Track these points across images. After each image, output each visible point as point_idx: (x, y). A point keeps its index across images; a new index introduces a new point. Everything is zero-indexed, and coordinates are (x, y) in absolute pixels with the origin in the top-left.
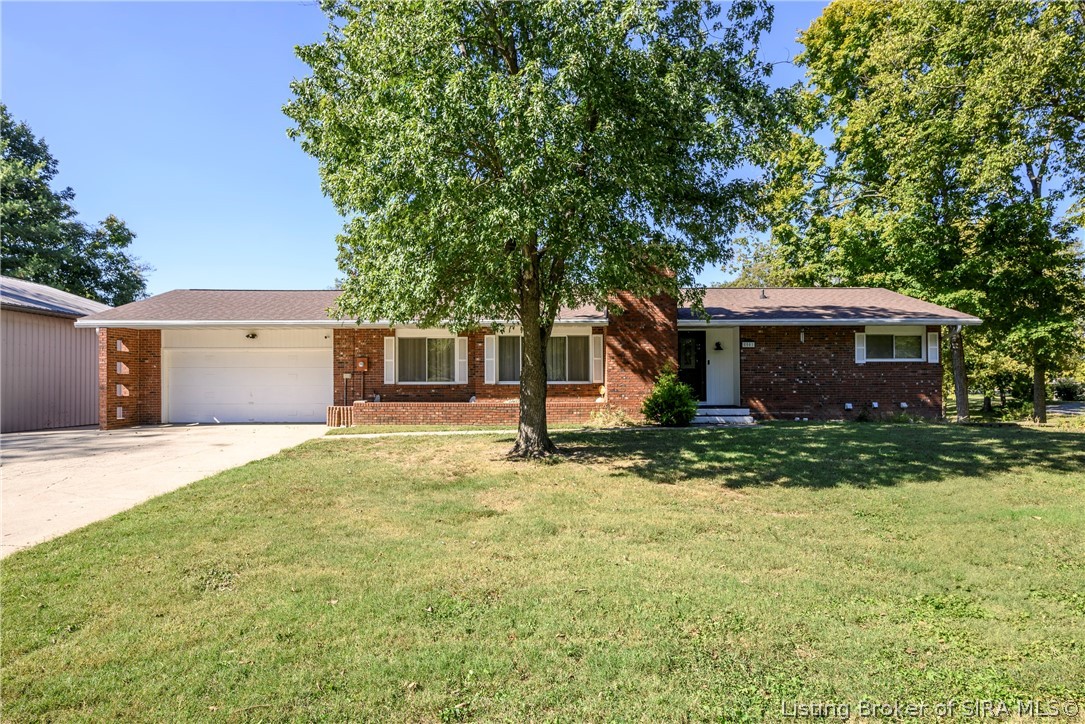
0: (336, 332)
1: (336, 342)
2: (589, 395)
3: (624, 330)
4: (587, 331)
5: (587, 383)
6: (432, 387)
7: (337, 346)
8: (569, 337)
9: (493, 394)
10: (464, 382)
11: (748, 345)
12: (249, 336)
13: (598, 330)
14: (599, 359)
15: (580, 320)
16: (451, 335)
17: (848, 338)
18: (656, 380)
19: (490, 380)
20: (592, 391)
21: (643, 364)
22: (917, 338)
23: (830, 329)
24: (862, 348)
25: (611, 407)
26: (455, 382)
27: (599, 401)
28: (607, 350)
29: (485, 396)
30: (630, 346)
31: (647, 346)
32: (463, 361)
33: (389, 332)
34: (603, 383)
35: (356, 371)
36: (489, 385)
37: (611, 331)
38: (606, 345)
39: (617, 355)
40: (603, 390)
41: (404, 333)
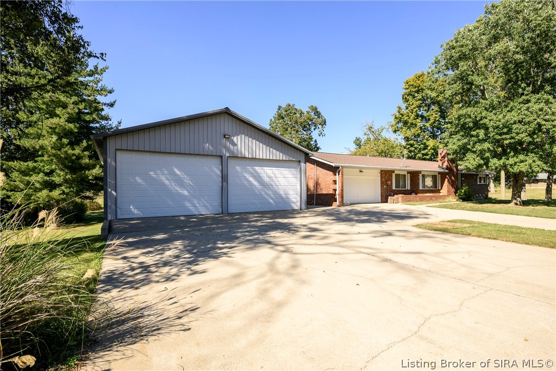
0: (381, 171)
1: (381, 174)
2: (439, 193)
3: (450, 174)
4: (437, 174)
5: (436, 189)
6: (403, 190)
9: (422, 192)
10: (409, 189)
11: (463, 179)
12: (361, 171)
13: (439, 173)
14: (440, 182)
15: (442, 170)
16: (405, 173)
17: (477, 177)
18: (455, 188)
19: (421, 188)
20: (438, 191)
21: (452, 184)
22: (484, 178)
23: (474, 174)
24: (478, 180)
25: (448, 196)
26: (406, 189)
27: (441, 194)
28: (446, 180)
29: (419, 193)
30: (451, 179)
31: (453, 178)
32: (409, 182)
33: (393, 172)
34: (441, 189)
35: (387, 185)
36: (421, 190)
37: (447, 174)
38: (446, 178)
39: (448, 181)
40: (441, 191)
41: (396, 172)
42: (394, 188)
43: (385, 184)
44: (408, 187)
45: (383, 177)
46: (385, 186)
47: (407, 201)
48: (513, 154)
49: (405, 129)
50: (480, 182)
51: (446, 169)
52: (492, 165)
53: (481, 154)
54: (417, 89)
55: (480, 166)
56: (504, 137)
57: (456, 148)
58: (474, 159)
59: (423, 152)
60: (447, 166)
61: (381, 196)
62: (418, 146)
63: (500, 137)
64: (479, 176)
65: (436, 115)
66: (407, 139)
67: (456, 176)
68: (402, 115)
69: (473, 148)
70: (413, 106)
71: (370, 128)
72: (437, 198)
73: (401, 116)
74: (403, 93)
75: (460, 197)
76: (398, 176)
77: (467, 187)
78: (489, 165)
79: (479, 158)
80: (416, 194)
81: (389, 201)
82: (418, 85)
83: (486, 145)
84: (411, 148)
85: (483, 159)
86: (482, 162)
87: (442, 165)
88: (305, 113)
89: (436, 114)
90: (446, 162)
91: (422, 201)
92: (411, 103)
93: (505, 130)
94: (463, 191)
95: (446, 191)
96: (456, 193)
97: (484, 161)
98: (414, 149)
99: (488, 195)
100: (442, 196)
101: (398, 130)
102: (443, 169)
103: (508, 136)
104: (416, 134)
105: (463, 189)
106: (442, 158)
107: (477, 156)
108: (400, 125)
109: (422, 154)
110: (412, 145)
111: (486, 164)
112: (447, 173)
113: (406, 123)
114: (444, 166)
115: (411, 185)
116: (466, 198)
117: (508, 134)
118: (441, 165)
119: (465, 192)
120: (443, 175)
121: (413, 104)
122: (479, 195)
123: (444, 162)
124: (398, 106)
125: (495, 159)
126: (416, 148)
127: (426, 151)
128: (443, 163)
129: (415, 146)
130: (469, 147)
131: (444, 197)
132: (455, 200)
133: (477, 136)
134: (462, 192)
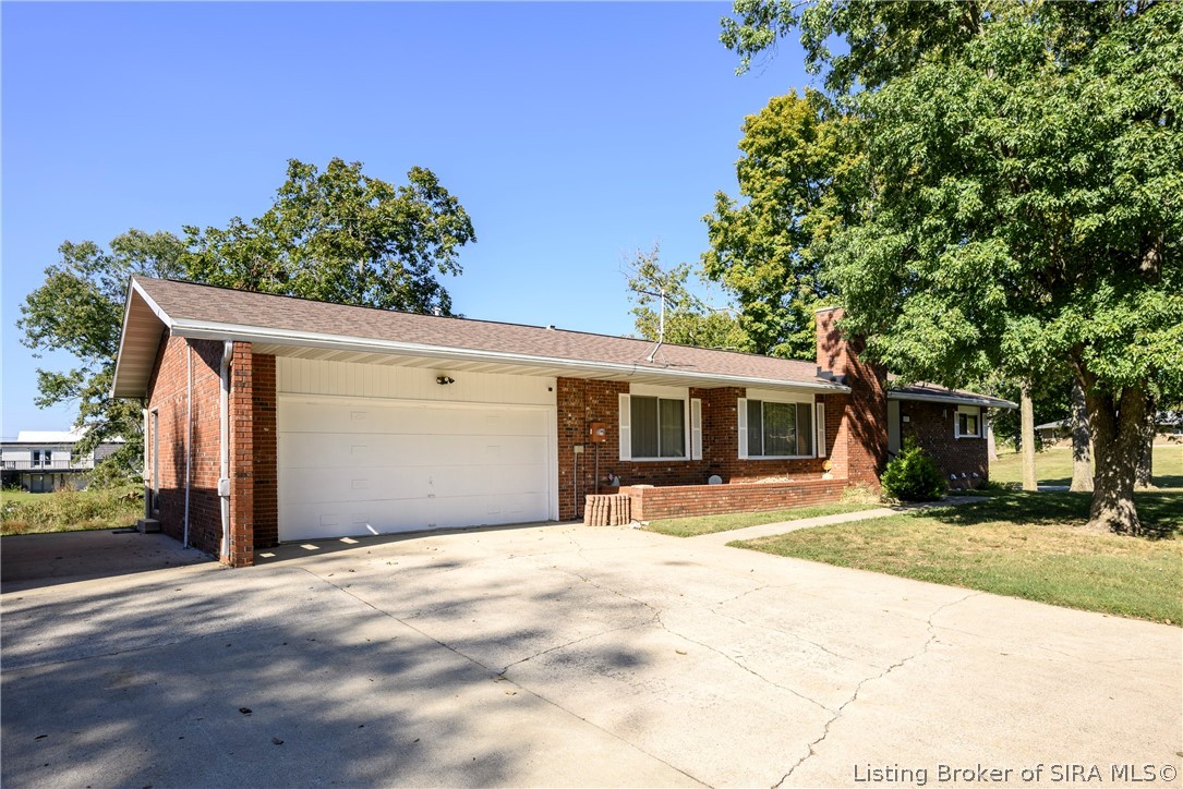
0: (561, 381)
1: (561, 397)
2: (816, 471)
3: (857, 400)
4: (811, 400)
5: (809, 457)
6: (668, 464)
7: (564, 404)
8: (798, 404)
9: (745, 472)
10: (698, 457)
11: (906, 419)
12: (442, 380)
13: (820, 398)
14: (822, 430)
15: (827, 386)
16: (681, 393)
17: (951, 415)
18: (876, 453)
19: (743, 455)
20: (817, 466)
21: (868, 438)
22: (975, 418)
23: (943, 405)
24: (957, 425)
25: (849, 483)
26: (688, 458)
27: (827, 477)
28: (845, 420)
29: (738, 475)
30: (860, 417)
31: (870, 417)
32: (698, 430)
33: (624, 387)
34: (828, 457)
35: (587, 442)
36: (742, 461)
37: (848, 399)
38: (843, 413)
39: (853, 426)
40: (828, 465)
41: (638, 390)
42: (625, 454)
43: (578, 436)
44: (695, 451)
45: (571, 409)
46: (579, 449)
47: (670, 513)
48: (1110, 290)
49: (741, 264)
50: (963, 430)
51: (844, 382)
52: (1016, 344)
53: (966, 292)
54: (772, 139)
55: (963, 350)
56: (1073, 196)
57: (858, 273)
58: (936, 320)
59: (794, 338)
60: (847, 370)
61: (561, 491)
62: (777, 319)
63: (1053, 200)
64: (961, 410)
65: (831, 223)
66: (747, 296)
67: (881, 410)
68: (730, 219)
69: (930, 269)
70: (763, 195)
71: (649, 270)
72: (806, 493)
73: (726, 224)
74: (739, 160)
75: (894, 486)
76: (642, 406)
77: (919, 449)
78: (1004, 346)
79: (957, 310)
80: (726, 481)
81: (587, 517)
82: (776, 127)
83: (991, 250)
84: (756, 326)
85: (975, 315)
86: (970, 331)
87: (831, 364)
88: (398, 195)
89: (832, 219)
90: (844, 354)
91: (742, 507)
92: (758, 186)
93: (1080, 162)
94: (904, 464)
95: (845, 466)
96: (880, 470)
97: (979, 326)
98: (764, 327)
99: (985, 476)
100: (830, 482)
101: (722, 271)
102: (833, 380)
103: (1092, 197)
104: (771, 280)
105: (902, 457)
106: (830, 338)
107: (950, 307)
108: (727, 255)
109: (791, 343)
110: (759, 316)
111: (990, 344)
112: (844, 395)
113: (740, 245)
114: (838, 372)
115: (707, 441)
116: (914, 493)
117: (1093, 186)
118: (825, 369)
119: (911, 466)
120: (833, 405)
121: (763, 188)
122: (959, 476)
123: (838, 354)
124: (717, 193)
125: (1028, 318)
126: (770, 325)
127: (803, 334)
128: (833, 357)
129: (769, 318)
130: (913, 267)
131: (836, 487)
132: (875, 499)
133: (948, 208)
134: (900, 471)
